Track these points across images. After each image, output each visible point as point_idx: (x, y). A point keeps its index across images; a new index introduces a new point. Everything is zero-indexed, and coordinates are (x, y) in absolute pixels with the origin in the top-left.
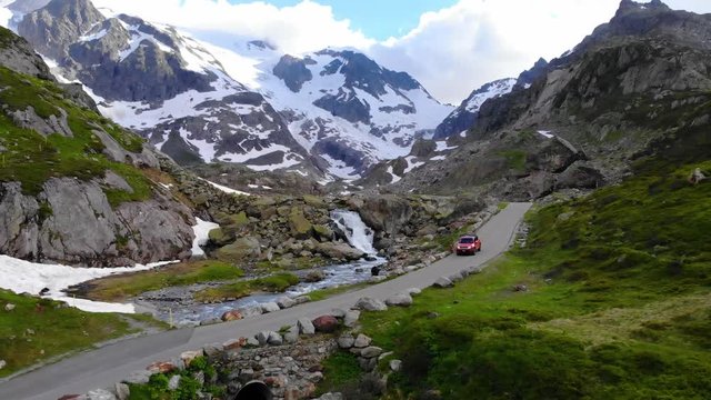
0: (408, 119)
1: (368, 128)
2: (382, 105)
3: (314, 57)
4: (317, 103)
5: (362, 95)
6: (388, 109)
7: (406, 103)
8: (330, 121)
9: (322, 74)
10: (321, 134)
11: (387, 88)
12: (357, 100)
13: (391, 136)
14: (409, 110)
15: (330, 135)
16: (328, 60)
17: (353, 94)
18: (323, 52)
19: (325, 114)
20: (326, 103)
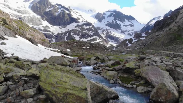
0: (132, 28)
1: (120, 31)
2: (124, 24)
3: (106, 13)
4: (106, 25)
5: (118, 22)
6: (126, 26)
7: (131, 24)
8: (110, 29)
9: (108, 17)
10: (107, 33)
11: (125, 20)
12: (117, 24)
13: (127, 33)
14: (132, 26)
15: (109, 33)
16: (109, 13)
17: (116, 22)
18: (108, 11)
19: (108, 28)
20: (109, 25)
